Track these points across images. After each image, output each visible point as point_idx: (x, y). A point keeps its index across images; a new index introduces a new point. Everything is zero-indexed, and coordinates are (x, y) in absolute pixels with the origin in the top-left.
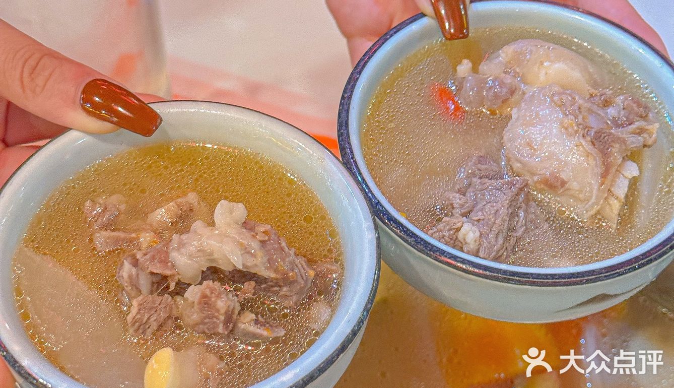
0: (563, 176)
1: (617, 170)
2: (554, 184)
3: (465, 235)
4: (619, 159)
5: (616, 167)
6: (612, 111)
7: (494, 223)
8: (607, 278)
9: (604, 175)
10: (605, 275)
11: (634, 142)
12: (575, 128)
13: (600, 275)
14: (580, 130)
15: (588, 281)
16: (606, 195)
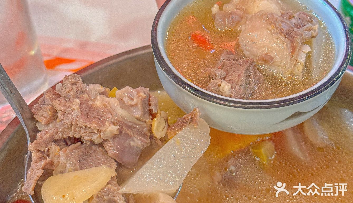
0: (272, 55)
1: (299, 49)
2: (267, 60)
3: (223, 87)
4: (299, 43)
5: (298, 48)
6: (294, 21)
7: (238, 81)
8: (299, 101)
9: (293, 52)
10: (298, 100)
11: (307, 35)
12: (275, 30)
13: (296, 100)
14: (278, 30)
15: (290, 104)
16: (295, 63)
